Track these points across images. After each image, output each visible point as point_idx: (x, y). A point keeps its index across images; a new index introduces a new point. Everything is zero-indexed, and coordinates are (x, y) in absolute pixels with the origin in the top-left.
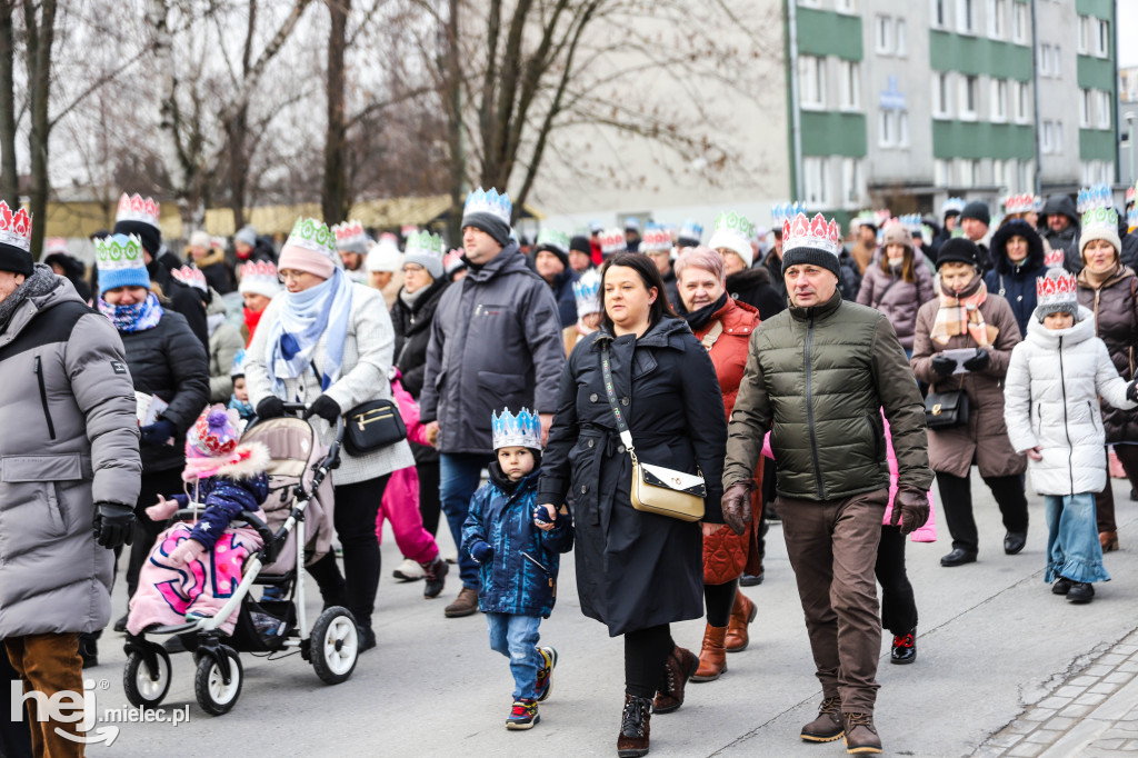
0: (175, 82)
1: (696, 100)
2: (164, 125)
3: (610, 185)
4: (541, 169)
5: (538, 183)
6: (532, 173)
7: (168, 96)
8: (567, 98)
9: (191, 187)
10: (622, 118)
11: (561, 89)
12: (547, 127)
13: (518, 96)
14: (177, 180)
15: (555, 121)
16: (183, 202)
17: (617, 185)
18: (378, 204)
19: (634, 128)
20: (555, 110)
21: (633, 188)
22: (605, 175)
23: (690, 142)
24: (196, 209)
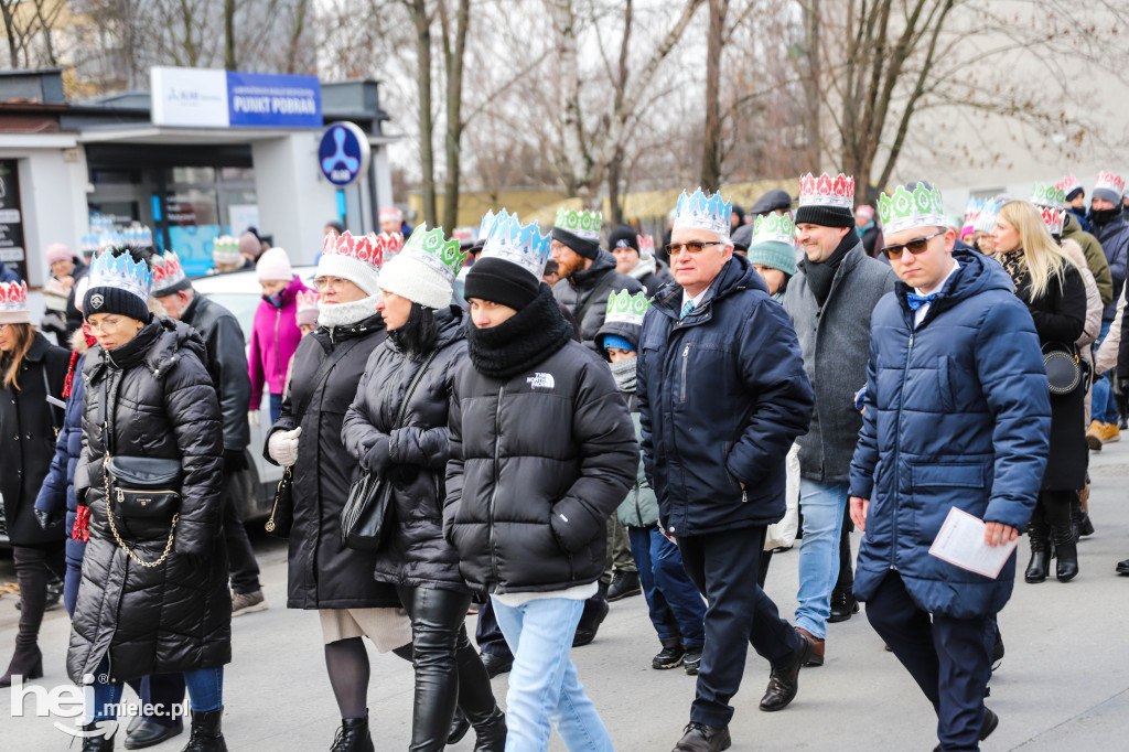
0: (579, 83)
1: (1059, 77)
2: (569, 122)
3: (964, 164)
4: (904, 150)
5: (901, 163)
6: (895, 153)
7: (572, 95)
8: (929, 82)
9: (591, 177)
10: (980, 97)
11: (924, 74)
12: (909, 110)
13: (883, 81)
14: (579, 172)
15: (918, 104)
16: (583, 190)
17: (972, 163)
18: (744, 187)
19: (991, 107)
20: (919, 93)
21: (987, 166)
22: (960, 153)
23: (1048, 118)
24: (595, 196)
